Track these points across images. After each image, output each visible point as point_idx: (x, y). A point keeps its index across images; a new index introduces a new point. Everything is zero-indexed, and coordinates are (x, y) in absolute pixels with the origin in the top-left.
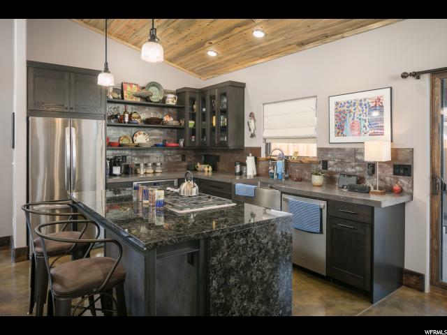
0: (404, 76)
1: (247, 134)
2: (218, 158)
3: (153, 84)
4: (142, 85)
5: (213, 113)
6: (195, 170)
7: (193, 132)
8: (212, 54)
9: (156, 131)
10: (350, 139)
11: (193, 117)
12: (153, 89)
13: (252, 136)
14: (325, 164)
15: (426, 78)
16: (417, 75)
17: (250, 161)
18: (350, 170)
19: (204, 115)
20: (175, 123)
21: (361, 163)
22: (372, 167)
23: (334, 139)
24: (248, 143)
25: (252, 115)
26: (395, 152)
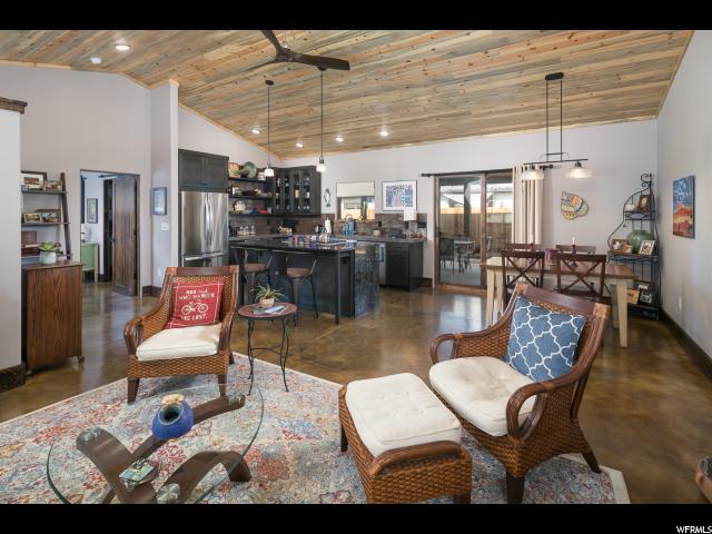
0: (423, 175)
1: (323, 204)
2: (297, 222)
3: (249, 164)
4: (241, 164)
5: (296, 188)
6: (278, 232)
7: (278, 202)
8: (299, 145)
9: (250, 201)
10: (394, 209)
11: (278, 190)
12: (248, 167)
13: (328, 205)
14: (380, 224)
15: (432, 177)
16: (429, 175)
17: (327, 224)
18: (395, 227)
19: (287, 189)
20: (265, 195)
21: (402, 222)
22: (407, 223)
23: (386, 208)
24: (325, 210)
25: (327, 191)
26: (418, 215)
